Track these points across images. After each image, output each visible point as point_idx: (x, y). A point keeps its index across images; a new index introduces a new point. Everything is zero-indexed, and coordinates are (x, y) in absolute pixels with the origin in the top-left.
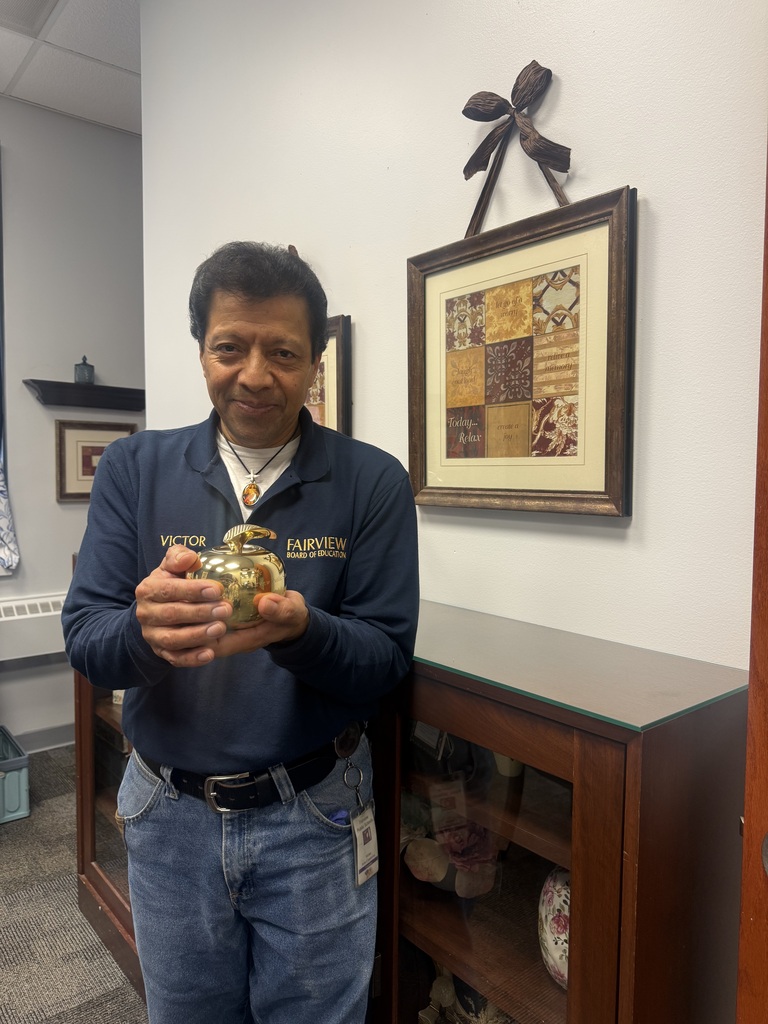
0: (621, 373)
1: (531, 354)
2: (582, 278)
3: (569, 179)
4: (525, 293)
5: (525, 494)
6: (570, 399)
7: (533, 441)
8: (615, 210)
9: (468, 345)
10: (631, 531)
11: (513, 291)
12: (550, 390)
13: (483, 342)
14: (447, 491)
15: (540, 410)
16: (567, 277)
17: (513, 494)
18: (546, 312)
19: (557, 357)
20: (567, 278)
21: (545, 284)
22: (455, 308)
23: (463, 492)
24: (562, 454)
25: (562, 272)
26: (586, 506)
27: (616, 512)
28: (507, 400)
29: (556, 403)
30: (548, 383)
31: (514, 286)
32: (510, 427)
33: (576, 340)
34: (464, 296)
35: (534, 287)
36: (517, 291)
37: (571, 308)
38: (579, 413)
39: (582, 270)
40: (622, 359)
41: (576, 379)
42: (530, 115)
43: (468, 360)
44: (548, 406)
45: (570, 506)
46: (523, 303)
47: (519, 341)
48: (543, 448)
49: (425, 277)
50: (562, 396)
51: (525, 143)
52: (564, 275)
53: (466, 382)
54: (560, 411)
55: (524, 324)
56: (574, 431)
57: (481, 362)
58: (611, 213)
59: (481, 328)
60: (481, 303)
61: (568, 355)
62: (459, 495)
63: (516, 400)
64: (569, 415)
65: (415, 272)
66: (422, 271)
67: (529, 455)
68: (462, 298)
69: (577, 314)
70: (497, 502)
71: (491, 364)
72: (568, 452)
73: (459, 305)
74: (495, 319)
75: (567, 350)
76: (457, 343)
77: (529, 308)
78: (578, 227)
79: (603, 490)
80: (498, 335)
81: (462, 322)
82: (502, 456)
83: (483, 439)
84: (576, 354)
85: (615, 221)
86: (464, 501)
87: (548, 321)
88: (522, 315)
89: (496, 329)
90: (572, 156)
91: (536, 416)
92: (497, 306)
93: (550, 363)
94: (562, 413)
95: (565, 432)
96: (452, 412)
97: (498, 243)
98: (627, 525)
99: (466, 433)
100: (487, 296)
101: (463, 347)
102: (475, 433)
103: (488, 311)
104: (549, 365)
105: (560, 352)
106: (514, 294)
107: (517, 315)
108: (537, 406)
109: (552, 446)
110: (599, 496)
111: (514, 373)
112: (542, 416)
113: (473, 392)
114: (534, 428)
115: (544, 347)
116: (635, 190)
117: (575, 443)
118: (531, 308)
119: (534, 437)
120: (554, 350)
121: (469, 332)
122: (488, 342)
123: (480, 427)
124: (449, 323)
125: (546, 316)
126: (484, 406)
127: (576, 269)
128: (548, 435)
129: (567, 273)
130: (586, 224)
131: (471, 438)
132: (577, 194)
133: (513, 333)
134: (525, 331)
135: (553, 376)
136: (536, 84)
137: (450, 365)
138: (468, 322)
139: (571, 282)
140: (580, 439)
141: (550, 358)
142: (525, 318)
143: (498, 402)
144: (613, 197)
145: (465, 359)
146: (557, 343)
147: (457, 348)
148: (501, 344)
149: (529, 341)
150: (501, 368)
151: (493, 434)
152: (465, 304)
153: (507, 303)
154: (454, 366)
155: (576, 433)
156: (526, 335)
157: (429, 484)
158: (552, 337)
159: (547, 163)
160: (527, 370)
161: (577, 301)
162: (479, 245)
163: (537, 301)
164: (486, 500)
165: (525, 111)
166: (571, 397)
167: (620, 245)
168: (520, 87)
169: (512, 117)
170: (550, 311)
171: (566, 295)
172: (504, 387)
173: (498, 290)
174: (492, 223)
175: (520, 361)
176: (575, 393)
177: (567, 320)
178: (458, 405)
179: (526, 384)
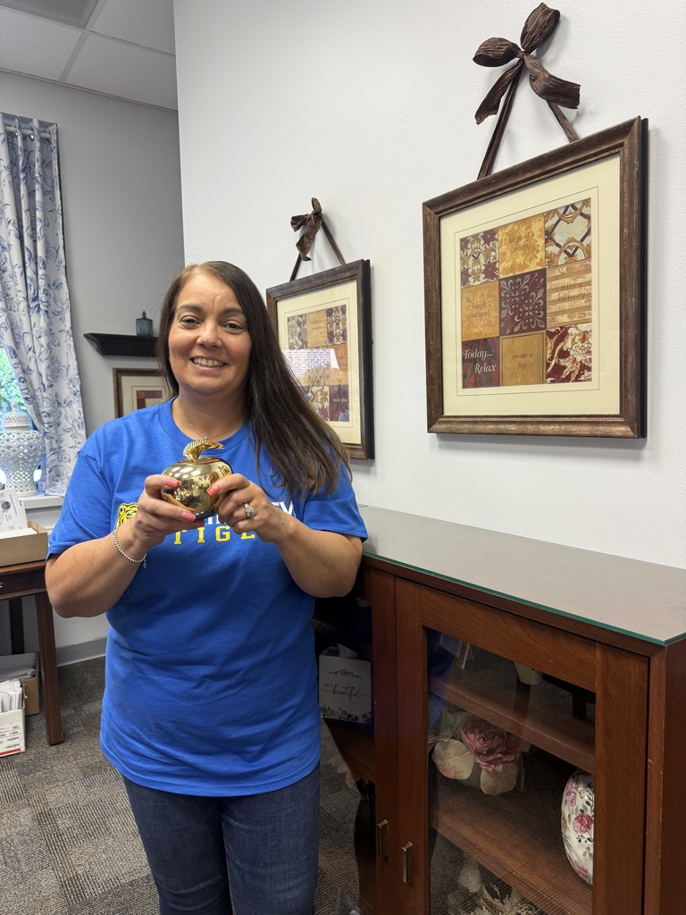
0: (634, 299)
1: (544, 286)
2: (593, 211)
3: (578, 115)
4: (537, 228)
5: (540, 419)
6: (583, 327)
7: (547, 368)
8: (626, 141)
9: (482, 280)
10: (646, 452)
11: (525, 227)
12: (564, 319)
13: (497, 277)
14: (463, 419)
15: (555, 338)
16: (578, 210)
17: (528, 419)
18: (558, 245)
19: (569, 287)
20: (578, 212)
21: (556, 218)
22: (469, 246)
23: (479, 419)
24: (577, 380)
25: (573, 206)
26: (601, 429)
27: (632, 434)
28: (521, 331)
29: (570, 331)
30: (562, 312)
31: (526, 222)
32: (524, 356)
33: (589, 270)
34: (478, 235)
35: (545, 222)
36: (530, 227)
37: (583, 240)
38: (593, 340)
39: (593, 203)
40: (634, 286)
41: (589, 308)
42: (539, 57)
43: (483, 295)
44: (562, 334)
45: (585, 429)
46: (535, 237)
47: (532, 273)
48: (557, 375)
49: (440, 219)
50: (576, 324)
51: (535, 83)
52: (575, 208)
53: (481, 315)
54: (574, 339)
55: (536, 257)
56: (588, 357)
57: (495, 296)
58: (622, 145)
59: (495, 263)
60: (494, 239)
61: (581, 285)
62: (476, 423)
63: (530, 330)
64: (583, 342)
65: (430, 215)
66: (436, 213)
67: (543, 382)
68: (475, 236)
69: (589, 246)
70: (513, 428)
71: (505, 298)
72: (582, 378)
73: (473, 242)
74: (509, 254)
75: (580, 280)
76: (471, 279)
77: (541, 242)
78: (588, 160)
79: (618, 413)
80: (512, 269)
81: (476, 258)
82: (517, 384)
83: (498, 369)
84: (589, 283)
85: (626, 152)
86: (480, 428)
87: (560, 253)
88: (534, 249)
89: (509, 264)
90: (581, 93)
91: (550, 344)
92: (510, 242)
93: (562, 294)
94: (576, 340)
95: (579, 359)
96: (467, 345)
97: (510, 182)
98: (642, 447)
99: (482, 364)
100: (500, 232)
101: (477, 283)
102: (489, 363)
103: (501, 247)
104: (562, 295)
105: (572, 282)
106: (526, 229)
107: (530, 249)
108: (551, 335)
109: (566, 373)
110: (615, 419)
111: (528, 305)
112: (556, 344)
113: (488, 326)
114: (548, 356)
115: (557, 278)
116: (646, 120)
117: (589, 369)
118: (543, 241)
119: (548, 365)
120: (567, 281)
121: (483, 268)
122: (501, 276)
123: (494, 359)
124: (464, 261)
125: (558, 249)
126: (498, 338)
127: (586, 202)
128: (562, 362)
129: (578, 206)
130: (596, 158)
131: (486, 369)
132: (587, 129)
133: (526, 266)
134: (537, 264)
135: (566, 305)
136: (545, 27)
137: (465, 301)
138: (482, 259)
139: (582, 214)
140: (594, 365)
141: (563, 288)
142: (538, 252)
143: (512, 333)
144: (624, 129)
145: (479, 294)
146: (570, 274)
147: (471, 284)
148: (514, 278)
149: (542, 273)
150: (515, 301)
151: (507, 364)
152: (479, 241)
153: (520, 238)
154: (469, 301)
155: (590, 359)
156: (539, 268)
157: (447, 413)
158: (565, 269)
159: (557, 101)
160: (541, 301)
161: (588, 233)
162: (490, 185)
163: (549, 235)
164: (502, 427)
165: (534, 53)
166: (585, 325)
167: (631, 175)
168: (529, 30)
169: (522, 60)
170: (561, 244)
171: (577, 228)
172: (518, 318)
173: (511, 226)
174: (503, 163)
175: (533, 293)
176: (589, 321)
177: (579, 251)
178: (473, 338)
179: (540, 314)
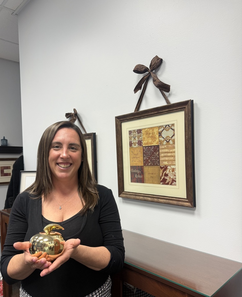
0: (190, 161)
1: (159, 151)
2: (175, 128)
3: (170, 95)
4: (156, 131)
5: (159, 197)
7: (161, 179)
9: (137, 146)
10: (196, 212)
11: (151, 130)
12: (166, 163)
13: (142, 145)
14: (131, 194)
15: (163, 169)
16: (170, 127)
17: (155, 196)
19: (167, 152)
21: (162, 129)
22: (132, 133)
23: (137, 194)
24: (171, 184)
26: (180, 203)
27: (191, 206)
28: (151, 165)
29: (168, 167)
30: (165, 161)
31: (152, 128)
32: (152, 174)
33: (174, 148)
34: (135, 130)
35: (159, 129)
36: (153, 130)
37: (172, 137)
38: (176, 171)
39: (175, 125)
40: (190, 156)
41: (175, 160)
42: (155, 73)
44: (165, 168)
45: (175, 202)
46: (155, 134)
47: (154, 146)
48: (164, 182)
49: (121, 123)
50: (170, 165)
51: (155, 83)
52: (169, 126)
53: (137, 158)
54: (169, 170)
55: (156, 141)
56: (175, 177)
57: (141, 152)
58: (185, 108)
59: (141, 141)
60: (141, 133)
61: (171, 152)
62: (136, 195)
63: (154, 165)
64: (173, 172)
65: (118, 121)
66: (120, 121)
67: (159, 184)
68: (134, 131)
69: (174, 140)
70: (149, 199)
71: (145, 153)
72: (173, 184)
74: (146, 138)
75: (171, 151)
76: (133, 145)
77: (157, 136)
78: (174, 111)
79: (186, 198)
80: (147, 143)
81: (135, 138)
82: (150, 183)
83: (143, 177)
84: (174, 152)
85: (187, 110)
86: (138, 197)
87: (164, 141)
88: (155, 138)
89: (146, 142)
90: (171, 88)
91: (161, 171)
92: (146, 134)
93: (165, 154)
95: (172, 177)
96: (132, 167)
97: (146, 114)
98: (194, 210)
99: (137, 174)
100: (143, 131)
101: (135, 147)
102: (140, 175)
103: (143, 136)
105: (168, 151)
106: (152, 131)
107: (153, 138)
108: (161, 168)
109: (167, 181)
110: (185, 200)
111: (153, 156)
112: (164, 171)
113: (139, 162)
114: (161, 175)
115: (163, 149)
116: (193, 100)
117: (175, 181)
119: (161, 178)
120: (166, 150)
121: (137, 142)
122: (144, 146)
123: (142, 173)
124: (130, 138)
125: (163, 139)
126: (143, 166)
127: (173, 125)
128: (166, 178)
129: (170, 126)
130: (176, 111)
131: (139, 176)
132: (173, 100)
133: (152, 143)
134: (156, 143)
135: (167, 158)
136: (157, 63)
137: (131, 152)
138: (137, 138)
139: (171, 129)
140: (177, 180)
143: (148, 165)
144: (186, 103)
145: (136, 150)
146: (167, 148)
147: (133, 146)
148: (148, 147)
150: (149, 155)
151: (147, 176)
152: (135, 132)
153: (150, 134)
154: (132, 152)
155: (176, 178)
156: (157, 145)
157: (125, 190)
158: (166, 146)
159: (163, 90)
160: (158, 156)
161: (174, 135)
162: (138, 115)
163: (160, 134)
164: (146, 198)
165: (154, 71)
166: (173, 166)
167: (188, 118)
168: (153, 64)
169: (150, 73)
170: (164, 137)
171: (170, 133)
172: (150, 161)
173: (146, 129)
174: (143, 108)
175: (155, 153)
176: (175, 165)
177: (171, 141)
178: (134, 165)
179: (157, 160)
